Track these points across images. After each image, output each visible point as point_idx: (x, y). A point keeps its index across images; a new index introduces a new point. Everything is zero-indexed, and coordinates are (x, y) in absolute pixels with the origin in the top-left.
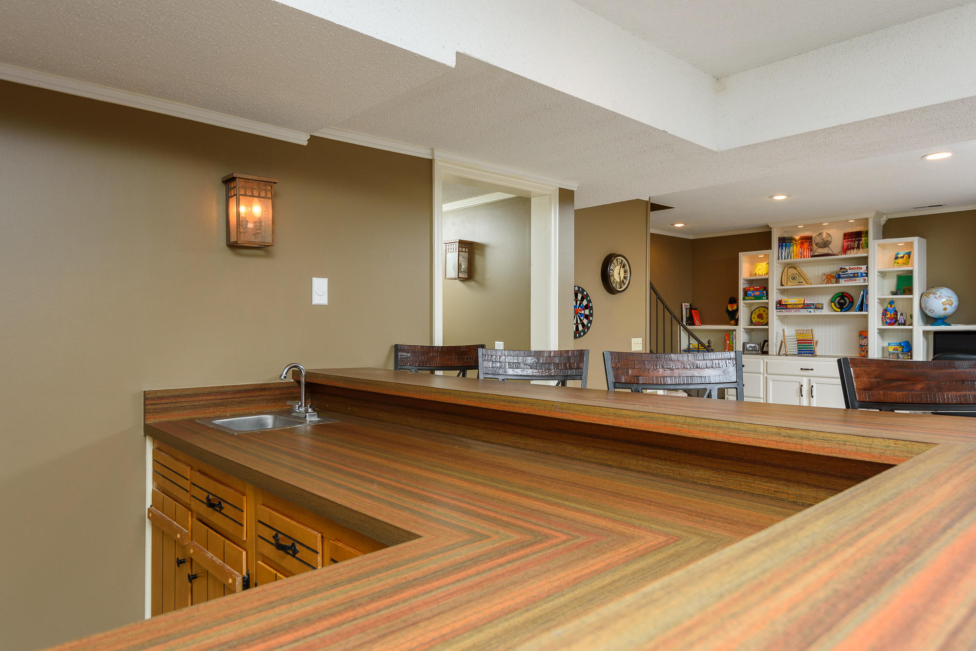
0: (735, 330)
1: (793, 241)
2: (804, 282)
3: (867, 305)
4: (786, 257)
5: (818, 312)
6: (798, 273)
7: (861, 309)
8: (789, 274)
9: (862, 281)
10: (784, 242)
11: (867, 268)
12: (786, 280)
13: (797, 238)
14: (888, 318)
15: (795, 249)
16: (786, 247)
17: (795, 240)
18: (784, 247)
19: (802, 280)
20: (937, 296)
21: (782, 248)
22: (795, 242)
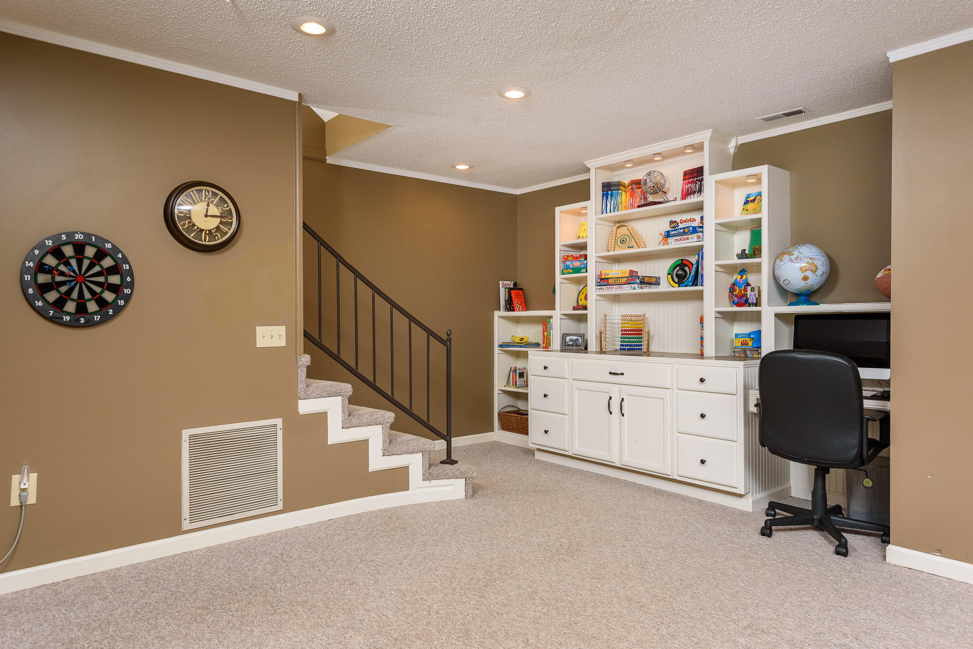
0: (551, 317)
1: (621, 188)
2: (635, 246)
3: (702, 275)
4: (612, 210)
5: (653, 289)
6: (629, 234)
7: (695, 283)
8: (618, 235)
9: (695, 239)
10: (608, 188)
11: (702, 218)
12: (613, 244)
13: (627, 182)
14: (736, 296)
15: (624, 197)
16: (612, 196)
17: (624, 186)
18: (609, 196)
19: (633, 243)
20: (793, 257)
21: (607, 198)
22: (623, 189)
